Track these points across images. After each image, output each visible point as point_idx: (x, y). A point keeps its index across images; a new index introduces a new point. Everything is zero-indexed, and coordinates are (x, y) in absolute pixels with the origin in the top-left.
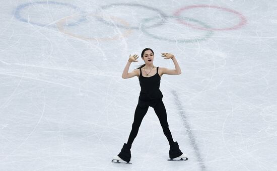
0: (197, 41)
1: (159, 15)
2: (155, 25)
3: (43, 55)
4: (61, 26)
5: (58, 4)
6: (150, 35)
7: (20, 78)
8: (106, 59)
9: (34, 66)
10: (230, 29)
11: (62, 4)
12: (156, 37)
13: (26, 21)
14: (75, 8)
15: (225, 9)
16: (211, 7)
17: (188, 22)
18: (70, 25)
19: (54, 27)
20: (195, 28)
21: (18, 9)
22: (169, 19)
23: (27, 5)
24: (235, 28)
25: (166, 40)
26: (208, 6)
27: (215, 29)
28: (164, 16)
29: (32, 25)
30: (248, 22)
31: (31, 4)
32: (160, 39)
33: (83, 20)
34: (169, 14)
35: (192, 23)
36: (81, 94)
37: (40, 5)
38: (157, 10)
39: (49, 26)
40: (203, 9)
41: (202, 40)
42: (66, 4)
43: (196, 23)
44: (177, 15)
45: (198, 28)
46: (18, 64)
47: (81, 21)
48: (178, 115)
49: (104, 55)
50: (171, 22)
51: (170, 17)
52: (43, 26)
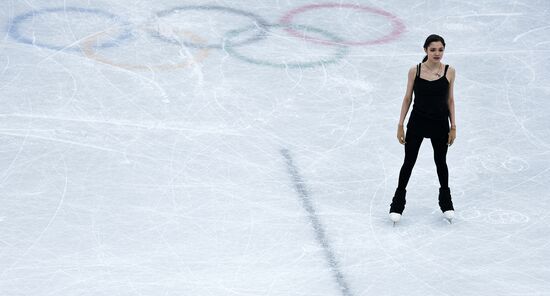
0: (320, 65)
1: (255, 23)
2: (249, 40)
3: (60, 98)
4: (88, 49)
5: (82, 10)
6: (242, 58)
7: (23, 138)
8: (167, 101)
9: (45, 117)
10: (377, 42)
11: (90, 11)
12: (250, 61)
13: (30, 43)
14: (112, 16)
15: (367, 9)
16: (343, 6)
17: (305, 33)
18: (104, 46)
19: (77, 50)
20: (316, 43)
21: (14, 22)
22: (272, 29)
23: (30, 15)
24: (386, 40)
25: (268, 64)
26: (338, 5)
27: (351, 44)
28: (264, 24)
29: (40, 49)
30: (407, 29)
31: (36, 12)
32: (258, 63)
33: (126, 36)
34: (272, 21)
35: (311, 34)
36: (128, 162)
37: (53, 14)
38: (250, 14)
39: (69, 49)
40: (329, 10)
41: (330, 62)
42: (96, 11)
43: (318, 35)
44: (286, 23)
45: (323, 43)
46: (19, 115)
47: (122, 38)
48: (293, 190)
49: (163, 94)
50: (276, 34)
51: (275, 25)
52: (58, 49)
